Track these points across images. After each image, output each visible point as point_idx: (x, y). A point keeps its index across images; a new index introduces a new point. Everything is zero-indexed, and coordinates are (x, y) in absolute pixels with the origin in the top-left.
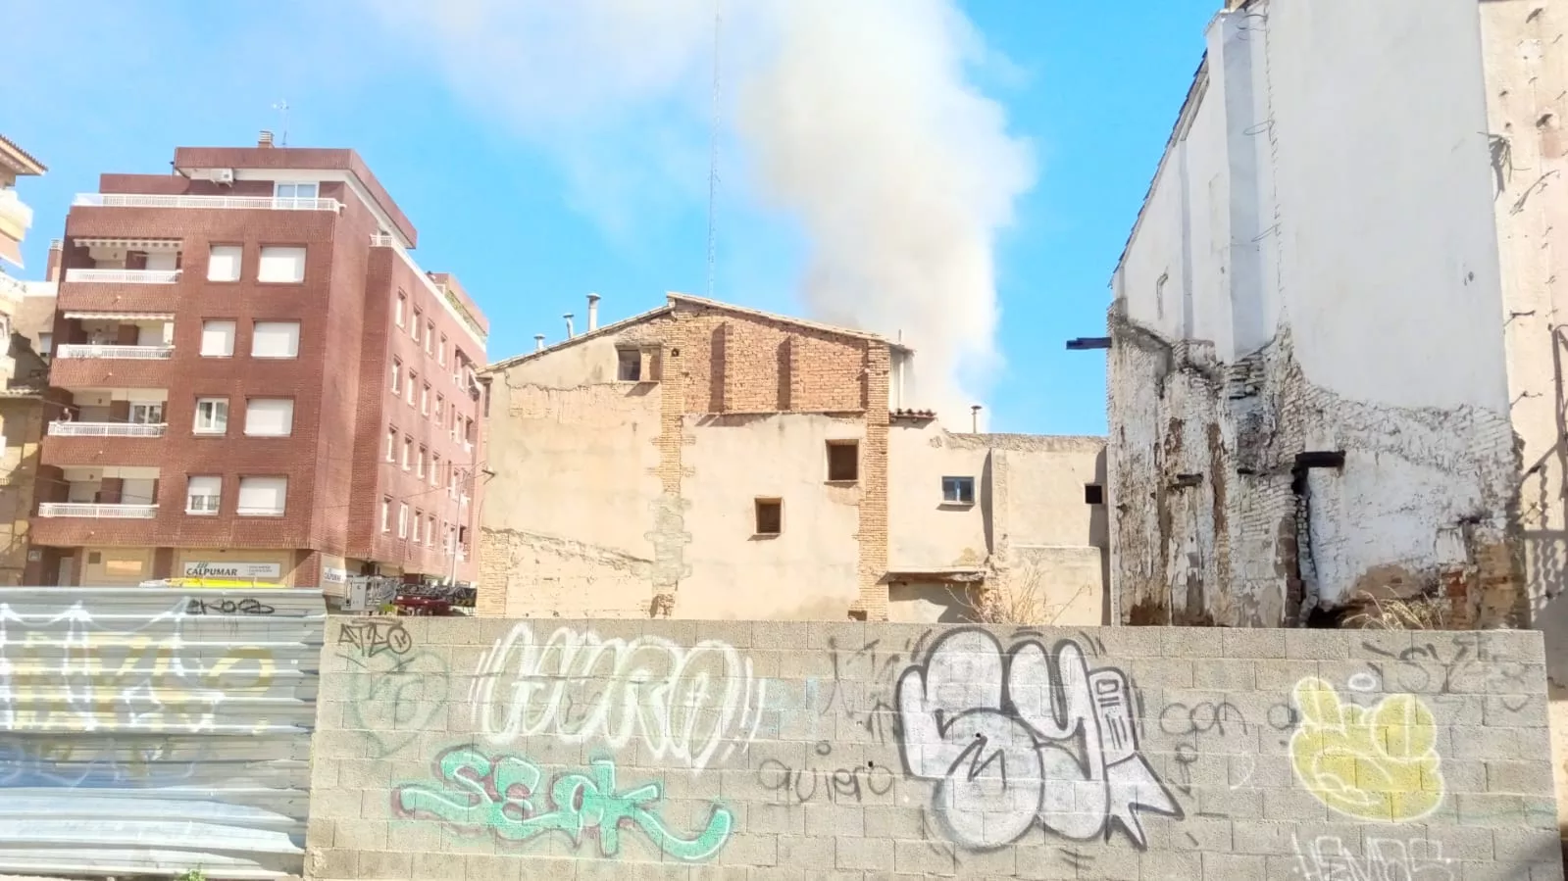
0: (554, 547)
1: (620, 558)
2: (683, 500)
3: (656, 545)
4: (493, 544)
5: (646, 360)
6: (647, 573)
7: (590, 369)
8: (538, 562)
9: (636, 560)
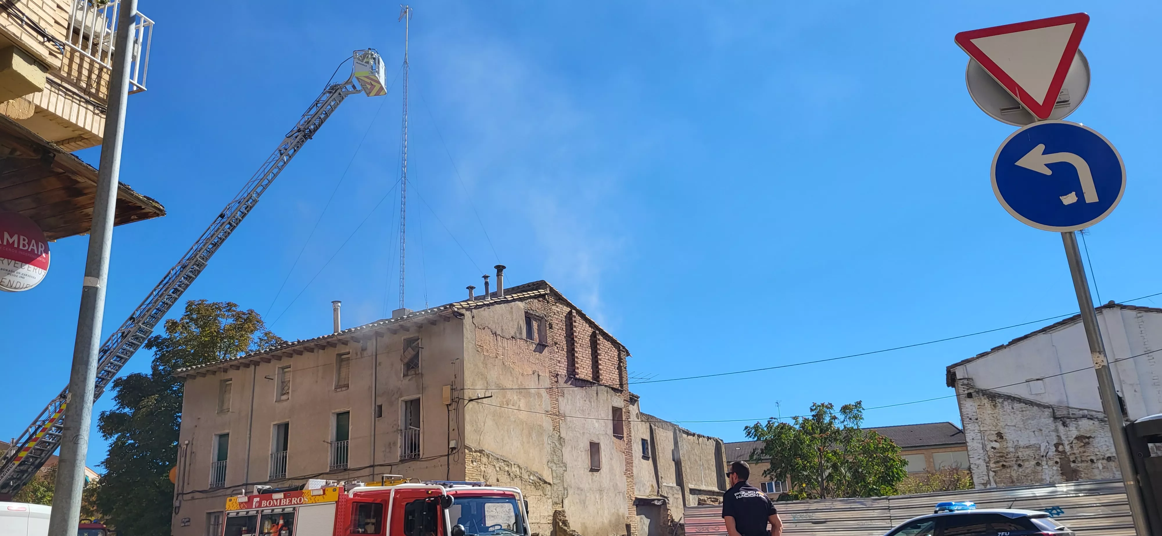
0: (507, 468)
1: (539, 481)
2: (561, 438)
3: (552, 471)
4: (472, 462)
5: (535, 325)
6: (549, 493)
7: (516, 326)
8: (498, 480)
9: (545, 482)
